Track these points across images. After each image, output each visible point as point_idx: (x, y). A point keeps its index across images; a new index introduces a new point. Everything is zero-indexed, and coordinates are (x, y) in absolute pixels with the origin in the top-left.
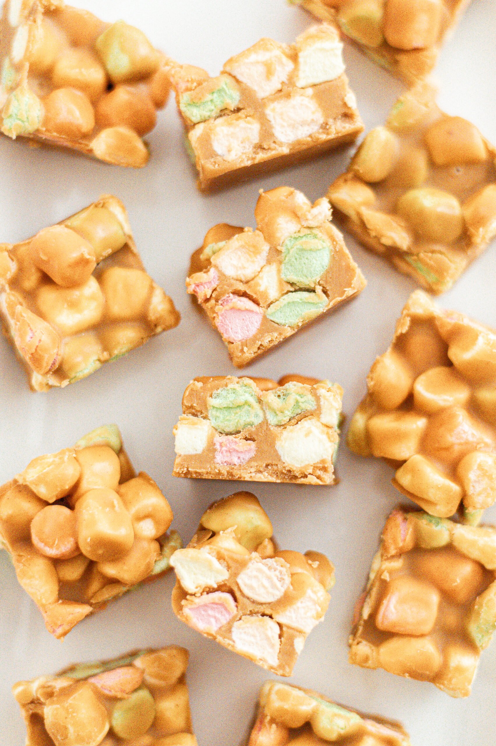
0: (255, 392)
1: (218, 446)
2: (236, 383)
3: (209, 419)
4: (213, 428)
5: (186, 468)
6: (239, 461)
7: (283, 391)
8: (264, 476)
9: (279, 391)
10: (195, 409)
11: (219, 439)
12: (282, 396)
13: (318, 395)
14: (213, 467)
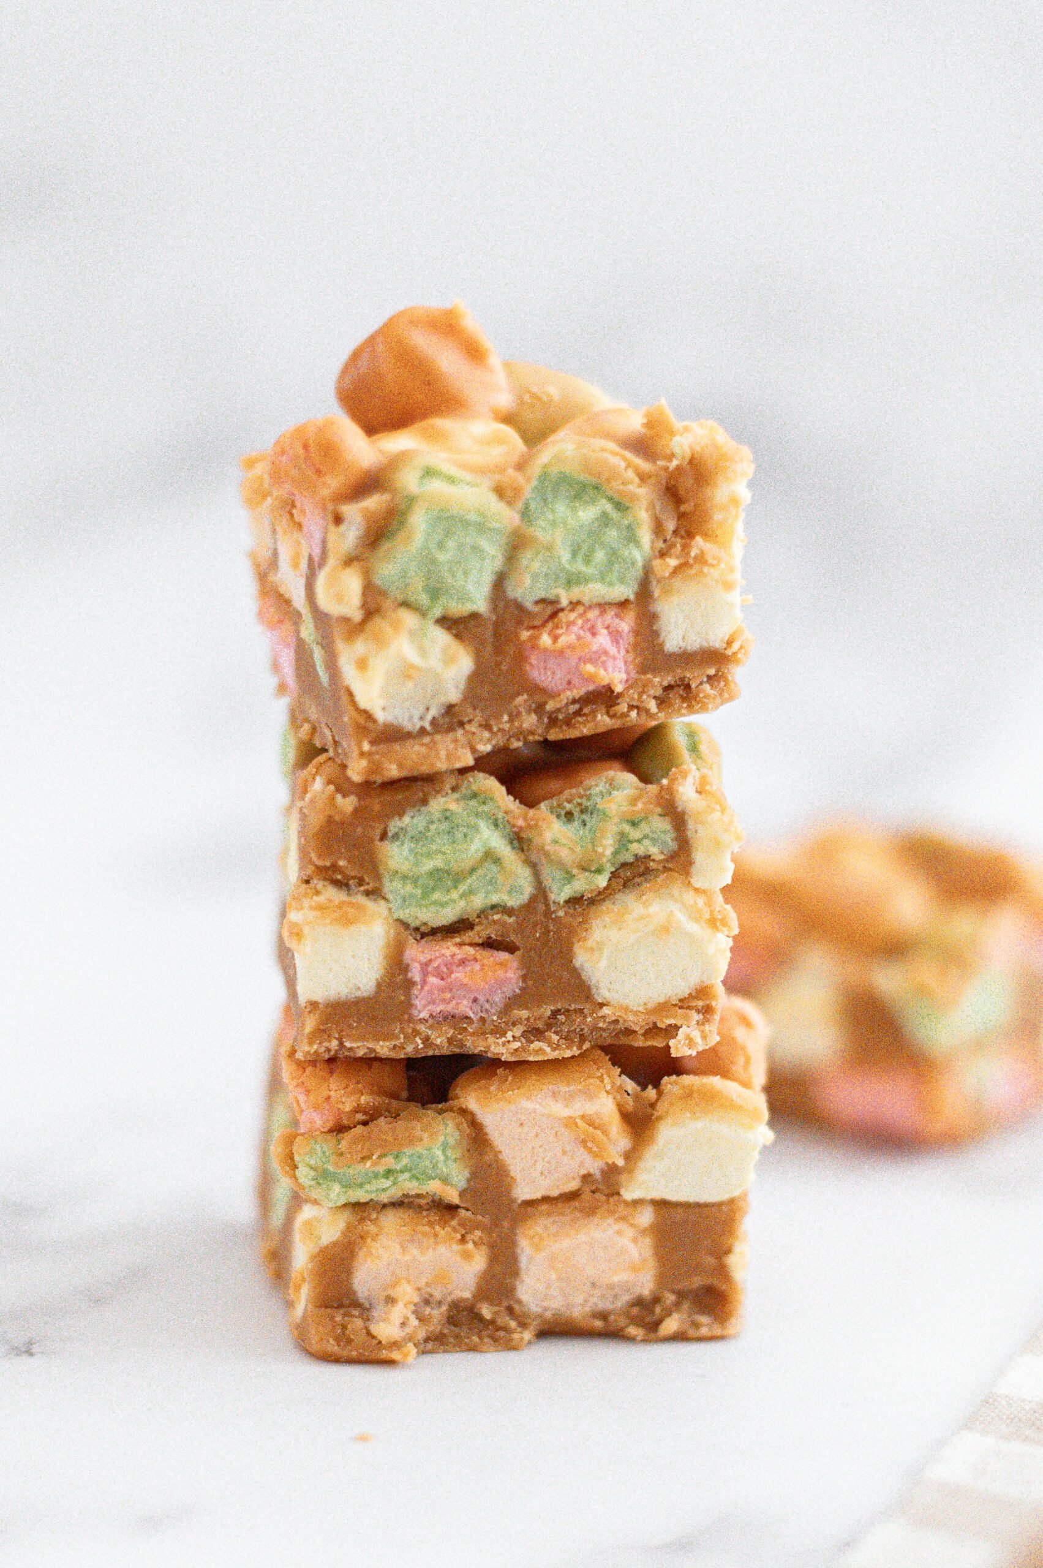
0: (506, 813)
1: (415, 974)
2: (450, 791)
3: (384, 898)
4: (398, 923)
5: (337, 1039)
6: (477, 1008)
7: (579, 801)
8: (550, 1044)
9: (569, 802)
10: (341, 873)
11: (416, 954)
12: (576, 814)
13: (680, 809)
14: (410, 1031)
